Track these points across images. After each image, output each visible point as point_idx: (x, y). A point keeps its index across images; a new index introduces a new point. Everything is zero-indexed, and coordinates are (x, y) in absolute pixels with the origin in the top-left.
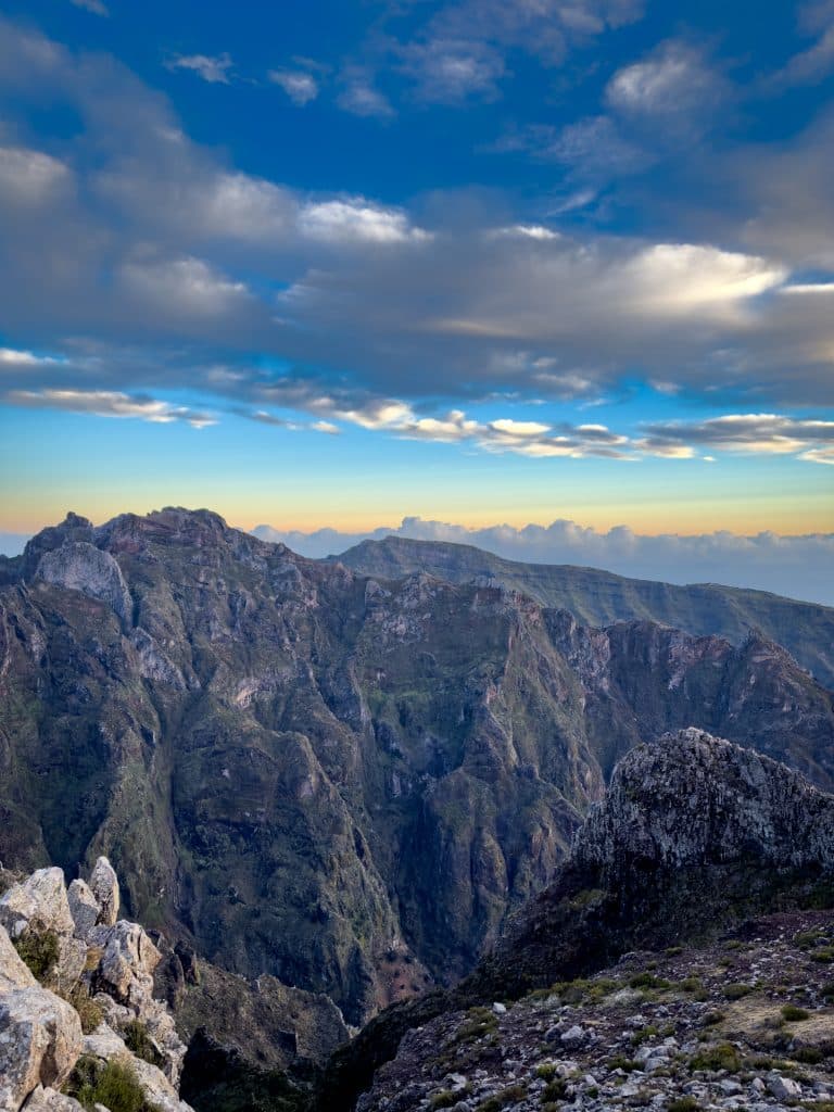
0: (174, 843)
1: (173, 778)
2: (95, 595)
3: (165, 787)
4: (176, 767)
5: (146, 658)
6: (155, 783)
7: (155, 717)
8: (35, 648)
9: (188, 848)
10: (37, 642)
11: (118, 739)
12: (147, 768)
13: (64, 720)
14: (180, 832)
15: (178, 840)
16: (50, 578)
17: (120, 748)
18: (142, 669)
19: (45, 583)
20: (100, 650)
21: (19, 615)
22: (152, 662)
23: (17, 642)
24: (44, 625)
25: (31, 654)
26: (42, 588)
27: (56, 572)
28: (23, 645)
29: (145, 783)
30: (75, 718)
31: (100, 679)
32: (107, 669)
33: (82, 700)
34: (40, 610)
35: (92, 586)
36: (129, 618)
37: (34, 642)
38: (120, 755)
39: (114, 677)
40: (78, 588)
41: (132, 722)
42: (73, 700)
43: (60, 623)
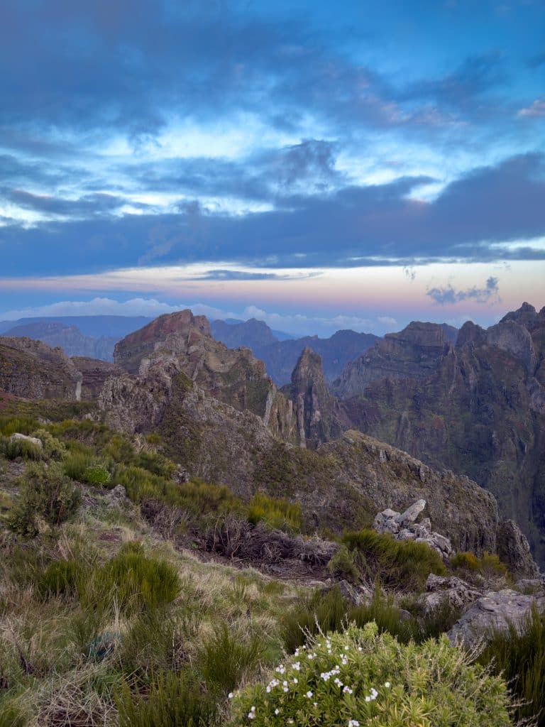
0: (530, 520)
1: (535, 478)
2: (514, 354)
3: (529, 482)
4: (538, 472)
5: (536, 398)
6: (522, 477)
7: (532, 437)
8: (470, 382)
9: (538, 526)
10: (472, 379)
11: (501, 443)
12: (518, 467)
13: (478, 426)
14: (534, 514)
15: (532, 518)
16: (490, 342)
17: (501, 450)
18: (532, 405)
19: (486, 344)
20: (505, 388)
21: (465, 361)
22: (539, 401)
23: (461, 376)
24: (479, 369)
25: (468, 385)
26: (484, 347)
27: (493, 338)
28: (464, 379)
29: (515, 476)
30: (484, 426)
31: (502, 406)
32: (508, 400)
33: (490, 417)
34: (479, 359)
35: (513, 348)
36: (532, 371)
37: (470, 378)
38: (501, 453)
39: (511, 406)
40: (505, 349)
41: (514, 436)
42: (485, 415)
43: (488, 369)
